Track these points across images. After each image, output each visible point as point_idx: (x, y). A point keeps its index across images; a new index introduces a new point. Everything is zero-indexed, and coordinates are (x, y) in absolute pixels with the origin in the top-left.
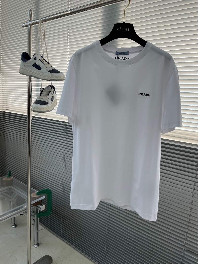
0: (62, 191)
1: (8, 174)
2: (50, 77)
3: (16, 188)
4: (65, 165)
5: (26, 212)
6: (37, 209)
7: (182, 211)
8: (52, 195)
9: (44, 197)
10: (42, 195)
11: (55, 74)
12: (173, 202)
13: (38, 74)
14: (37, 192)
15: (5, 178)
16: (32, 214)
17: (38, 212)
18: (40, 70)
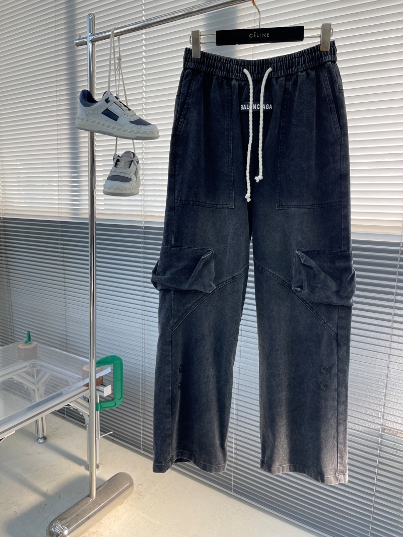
1: (24, 339)
2: (136, 133)
8: (122, 366)
9: (108, 370)
10: (104, 368)
11: (143, 128)
13: (113, 128)
15: (21, 345)
17: (98, 401)
18: (116, 120)
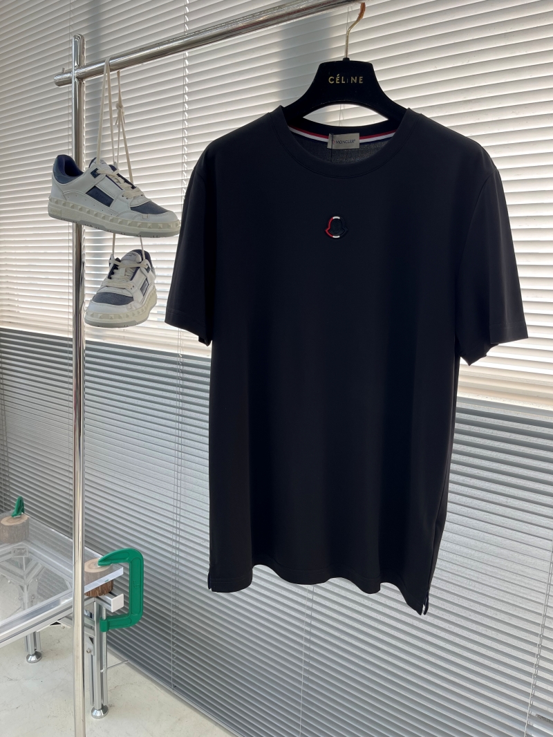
0: (173, 554)
1: (14, 508)
2: (139, 227)
3: (40, 548)
4: (179, 478)
5: (70, 618)
6: (100, 608)
7: (521, 605)
8: (142, 566)
9: (120, 572)
10: (114, 568)
11: (152, 218)
12: (493, 580)
14: (101, 556)
15: (5, 519)
16: (87, 621)
17: (104, 616)
18: (109, 205)
